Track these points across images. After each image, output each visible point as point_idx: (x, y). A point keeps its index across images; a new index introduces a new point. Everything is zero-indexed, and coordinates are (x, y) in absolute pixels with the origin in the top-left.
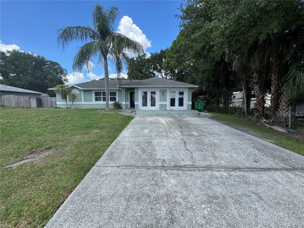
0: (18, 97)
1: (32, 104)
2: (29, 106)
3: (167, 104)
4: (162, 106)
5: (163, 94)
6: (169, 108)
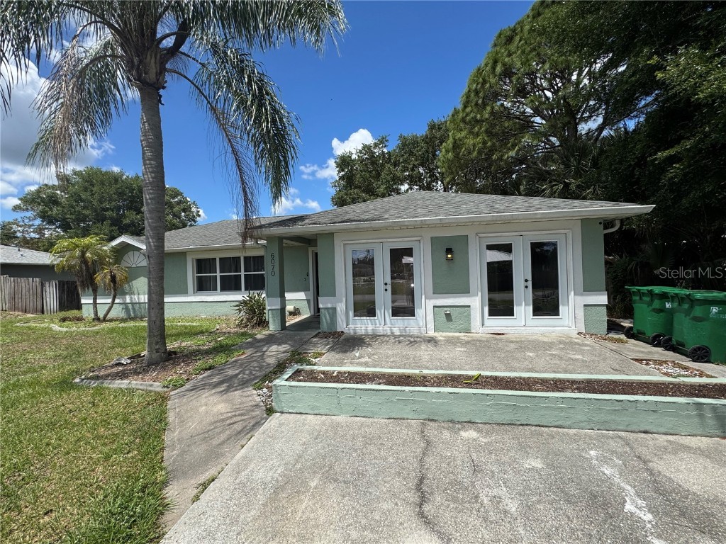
0: (16, 281)
1: (48, 299)
2: (39, 307)
3: (469, 306)
4: (448, 316)
5: (449, 256)
6: (483, 324)
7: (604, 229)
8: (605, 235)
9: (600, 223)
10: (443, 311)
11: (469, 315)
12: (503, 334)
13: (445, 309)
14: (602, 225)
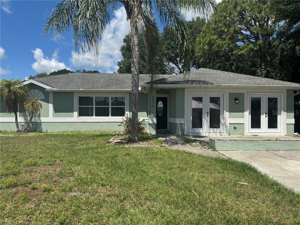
3: (244, 124)
4: (235, 128)
5: (237, 102)
6: (249, 131)
7: (294, 94)
8: (295, 96)
9: (293, 91)
10: (233, 126)
11: (244, 127)
12: (258, 136)
13: (234, 125)
14: (294, 92)
